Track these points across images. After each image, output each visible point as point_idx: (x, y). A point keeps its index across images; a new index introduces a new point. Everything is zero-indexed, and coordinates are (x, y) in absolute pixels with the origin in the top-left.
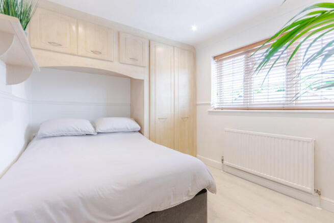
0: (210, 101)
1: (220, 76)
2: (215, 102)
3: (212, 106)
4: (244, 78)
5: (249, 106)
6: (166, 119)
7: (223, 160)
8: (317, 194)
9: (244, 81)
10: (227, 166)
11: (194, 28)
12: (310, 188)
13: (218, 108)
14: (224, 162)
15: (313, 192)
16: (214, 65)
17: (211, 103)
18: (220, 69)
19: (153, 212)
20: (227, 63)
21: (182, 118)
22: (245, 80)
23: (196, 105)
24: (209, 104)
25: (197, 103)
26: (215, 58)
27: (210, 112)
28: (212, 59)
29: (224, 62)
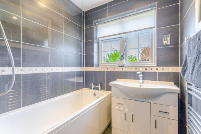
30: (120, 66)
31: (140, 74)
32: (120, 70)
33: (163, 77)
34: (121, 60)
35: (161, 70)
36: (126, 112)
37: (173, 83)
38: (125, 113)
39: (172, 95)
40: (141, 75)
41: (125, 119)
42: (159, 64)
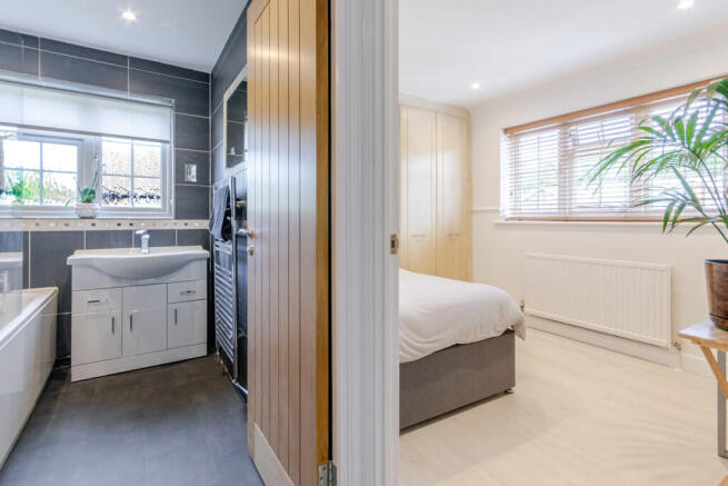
0: (499, 205)
1: (516, 163)
2: (506, 206)
3: (501, 215)
4: (560, 169)
5: (568, 215)
6: (423, 236)
7: (522, 307)
8: (675, 349)
9: (560, 173)
10: (531, 315)
11: (476, 86)
12: (665, 341)
13: (512, 219)
14: (525, 309)
15: (670, 346)
16: (505, 143)
17: (501, 209)
18: (515, 150)
19: (458, 345)
20: (528, 141)
21: (450, 235)
22: (561, 170)
23: (472, 212)
24: (498, 211)
25: (474, 209)
26: (506, 131)
27: (498, 225)
28: (502, 133)
29: (523, 139)
30: (83, 218)
31: (144, 234)
32: (85, 226)
33: (186, 238)
34: (88, 201)
35: (181, 225)
36: (113, 315)
37: (200, 247)
38: (113, 319)
39: (198, 263)
40: (147, 236)
41: (113, 330)
42: (178, 216)
